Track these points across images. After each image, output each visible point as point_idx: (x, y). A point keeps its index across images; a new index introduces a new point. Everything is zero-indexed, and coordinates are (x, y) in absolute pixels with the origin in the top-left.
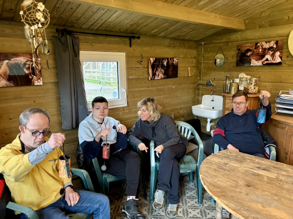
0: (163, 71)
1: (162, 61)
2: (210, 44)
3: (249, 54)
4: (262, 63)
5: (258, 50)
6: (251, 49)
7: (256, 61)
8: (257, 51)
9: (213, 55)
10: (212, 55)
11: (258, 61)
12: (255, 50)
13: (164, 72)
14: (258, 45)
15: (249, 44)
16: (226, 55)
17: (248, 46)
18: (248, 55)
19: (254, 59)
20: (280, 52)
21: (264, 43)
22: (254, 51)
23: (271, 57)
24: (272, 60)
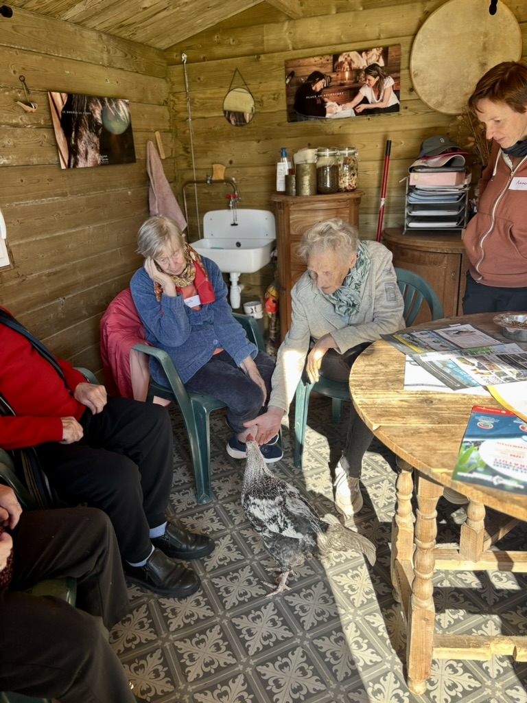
0: (96, 139)
1: (88, 106)
2: (204, 59)
3: (319, 86)
4: (354, 108)
5: (340, 74)
6: (323, 71)
7: (339, 105)
8: (339, 76)
9: (219, 93)
10: (215, 93)
11: (343, 105)
12: (333, 76)
13: (98, 145)
14: (341, 59)
15: (317, 59)
16: (256, 93)
17: (313, 64)
18: (316, 88)
19: (333, 101)
20: (394, 78)
21: (353, 55)
22: (331, 78)
23: (375, 91)
24: (376, 101)
